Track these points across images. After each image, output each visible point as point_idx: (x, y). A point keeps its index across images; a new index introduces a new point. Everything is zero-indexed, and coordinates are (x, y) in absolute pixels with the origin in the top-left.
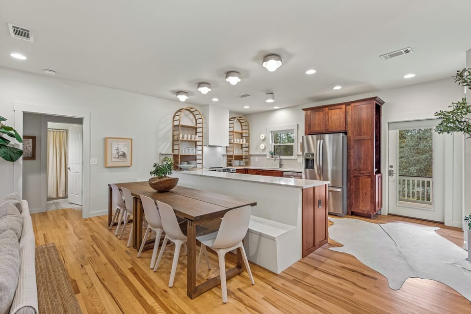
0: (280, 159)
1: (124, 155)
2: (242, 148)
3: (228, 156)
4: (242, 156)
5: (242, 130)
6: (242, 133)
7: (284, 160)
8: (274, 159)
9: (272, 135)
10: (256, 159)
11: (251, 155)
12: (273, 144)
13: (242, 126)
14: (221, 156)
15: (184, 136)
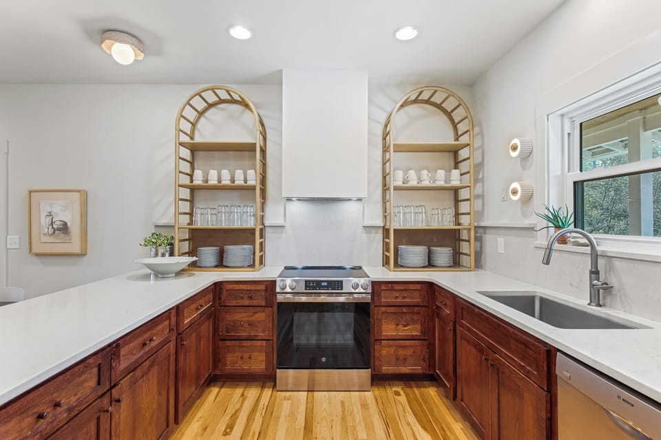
0: (595, 256)
1: (65, 228)
2: (457, 201)
3: (386, 232)
4: (456, 232)
5: (457, 137)
6: (454, 151)
7: (617, 263)
8: (548, 250)
9: (567, 130)
10: (499, 246)
11: (485, 228)
12: (570, 173)
13: (455, 126)
14: (360, 230)
15: (210, 174)
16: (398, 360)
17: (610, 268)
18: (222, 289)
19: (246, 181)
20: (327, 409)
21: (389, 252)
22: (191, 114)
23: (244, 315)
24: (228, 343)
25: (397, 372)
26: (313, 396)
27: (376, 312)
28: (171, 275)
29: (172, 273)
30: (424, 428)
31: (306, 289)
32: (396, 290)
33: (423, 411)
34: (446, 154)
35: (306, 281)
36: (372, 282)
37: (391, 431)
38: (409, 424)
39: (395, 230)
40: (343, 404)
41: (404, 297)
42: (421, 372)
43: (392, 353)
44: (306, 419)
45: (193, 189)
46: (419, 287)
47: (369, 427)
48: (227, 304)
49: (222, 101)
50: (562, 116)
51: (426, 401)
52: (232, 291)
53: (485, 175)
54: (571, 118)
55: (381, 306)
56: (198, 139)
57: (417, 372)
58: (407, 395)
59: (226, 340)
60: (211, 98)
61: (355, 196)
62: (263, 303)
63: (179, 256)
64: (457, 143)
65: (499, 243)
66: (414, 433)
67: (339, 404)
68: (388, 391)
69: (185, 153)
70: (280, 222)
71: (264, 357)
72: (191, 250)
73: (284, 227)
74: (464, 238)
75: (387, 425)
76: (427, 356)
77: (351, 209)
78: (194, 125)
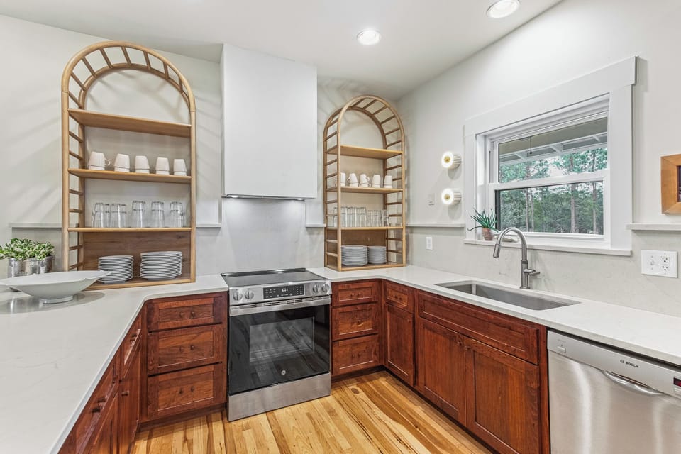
0: (525, 249)
2: (385, 204)
3: (330, 233)
4: (385, 232)
5: (386, 146)
6: (383, 159)
7: (541, 254)
8: (497, 246)
9: (488, 149)
10: (428, 243)
11: (412, 228)
12: (491, 184)
13: (384, 136)
14: (303, 231)
15: (117, 160)
16: (354, 358)
17: (536, 259)
18: (153, 309)
19: (172, 172)
20: (296, 427)
21: (336, 253)
22: (82, 73)
23: (184, 338)
24: (162, 378)
25: (353, 370)
26: (274, 417)
27: (335, 313)
28: (66, 299)
29: (68, 296)
30: (394, 419)
31: (265, 298)
32: (351, 290)
33: (385, 403)
34: (377, 160)
35: (265, 289)
36: (332, 283)
37: (368, 432)
38: (380, 420)
39: (342, 231)
40: (310, 416)
41: (358, 296)
42: (373, 365)
43: (348, 351)
44: (279, 446)
45: (84, 178)
46: (370, 284)
47: (348, 434)
48: (160, 327)
49: (130, 66)
50: (485, 137)
51: (382, 393)
52: (168, 311)
53: (411, 181)
54: (491, 139)
55: (338, 307)
56: (90, 108)
57: (369, 366)
58: (364, 391)
59: (158, 374)
60: (117, 57)
61: (300, 195)
62: (211, 320)
63: (69, 270)
64: (385, 150)
65: (427, 242)
66: (389, 428)
67: (306, 417)
68: (346, 391)
69: (74, 126)
70: (214, 222)
71: (212, 385)
72: (81, 261)
73: (220, 228)
74: (391, 237)
75: (362, 426)
76: (377, 350)
77: (294, 210)
78: (85, 90)
